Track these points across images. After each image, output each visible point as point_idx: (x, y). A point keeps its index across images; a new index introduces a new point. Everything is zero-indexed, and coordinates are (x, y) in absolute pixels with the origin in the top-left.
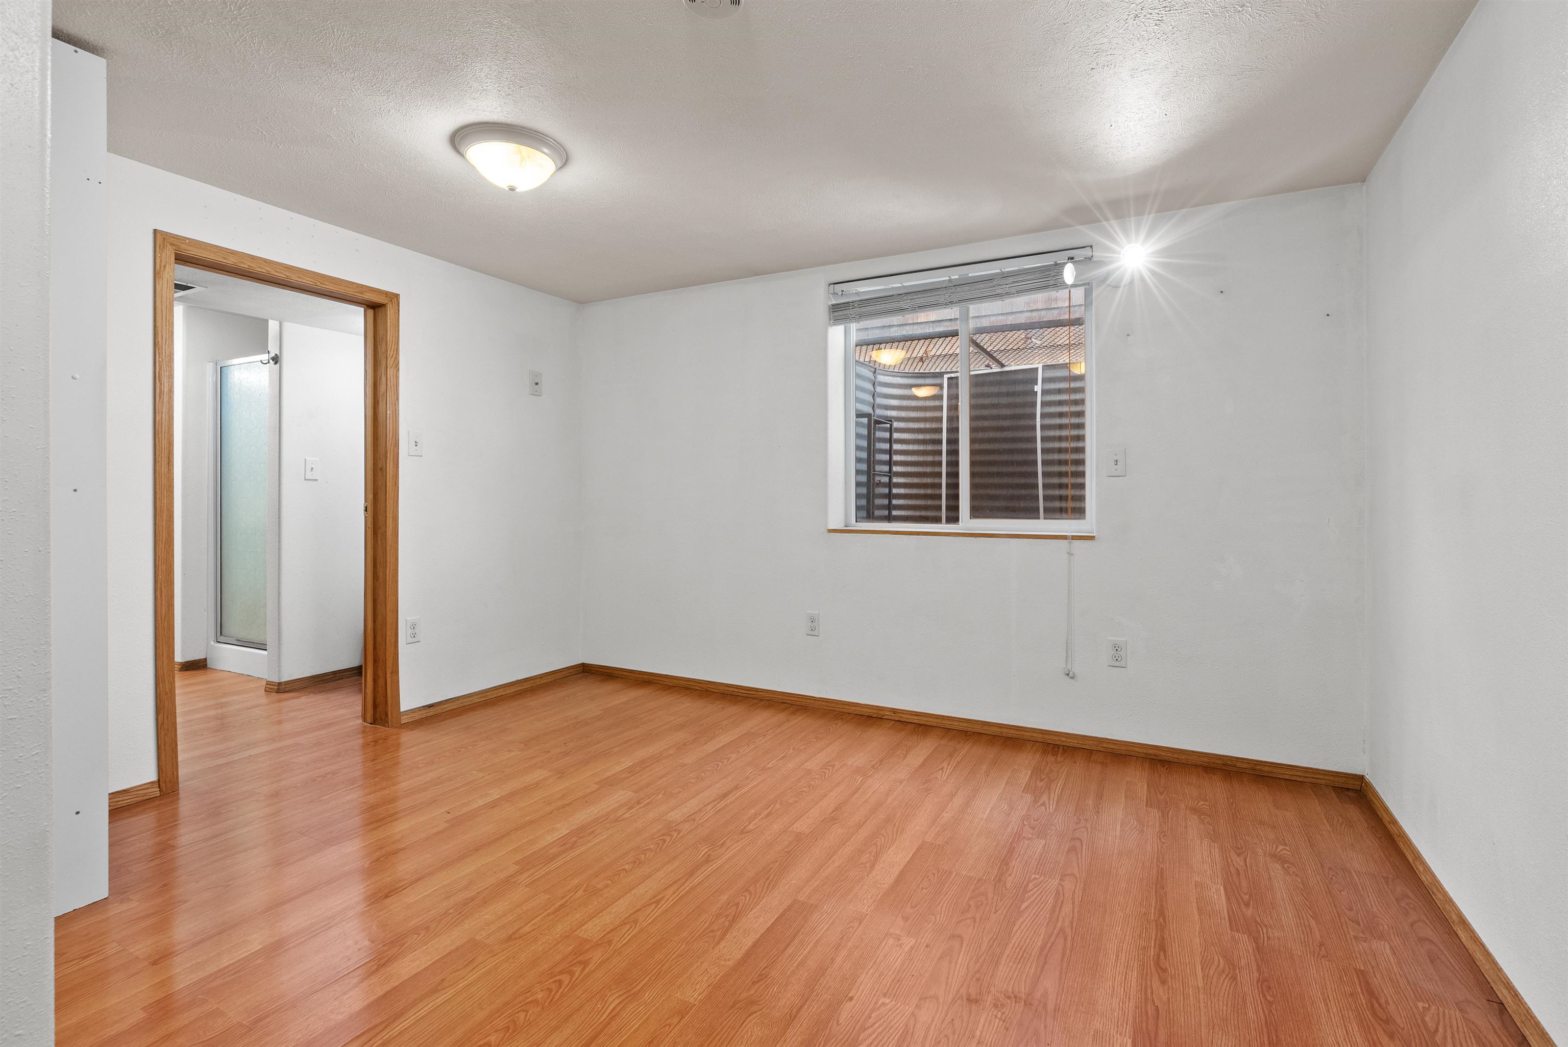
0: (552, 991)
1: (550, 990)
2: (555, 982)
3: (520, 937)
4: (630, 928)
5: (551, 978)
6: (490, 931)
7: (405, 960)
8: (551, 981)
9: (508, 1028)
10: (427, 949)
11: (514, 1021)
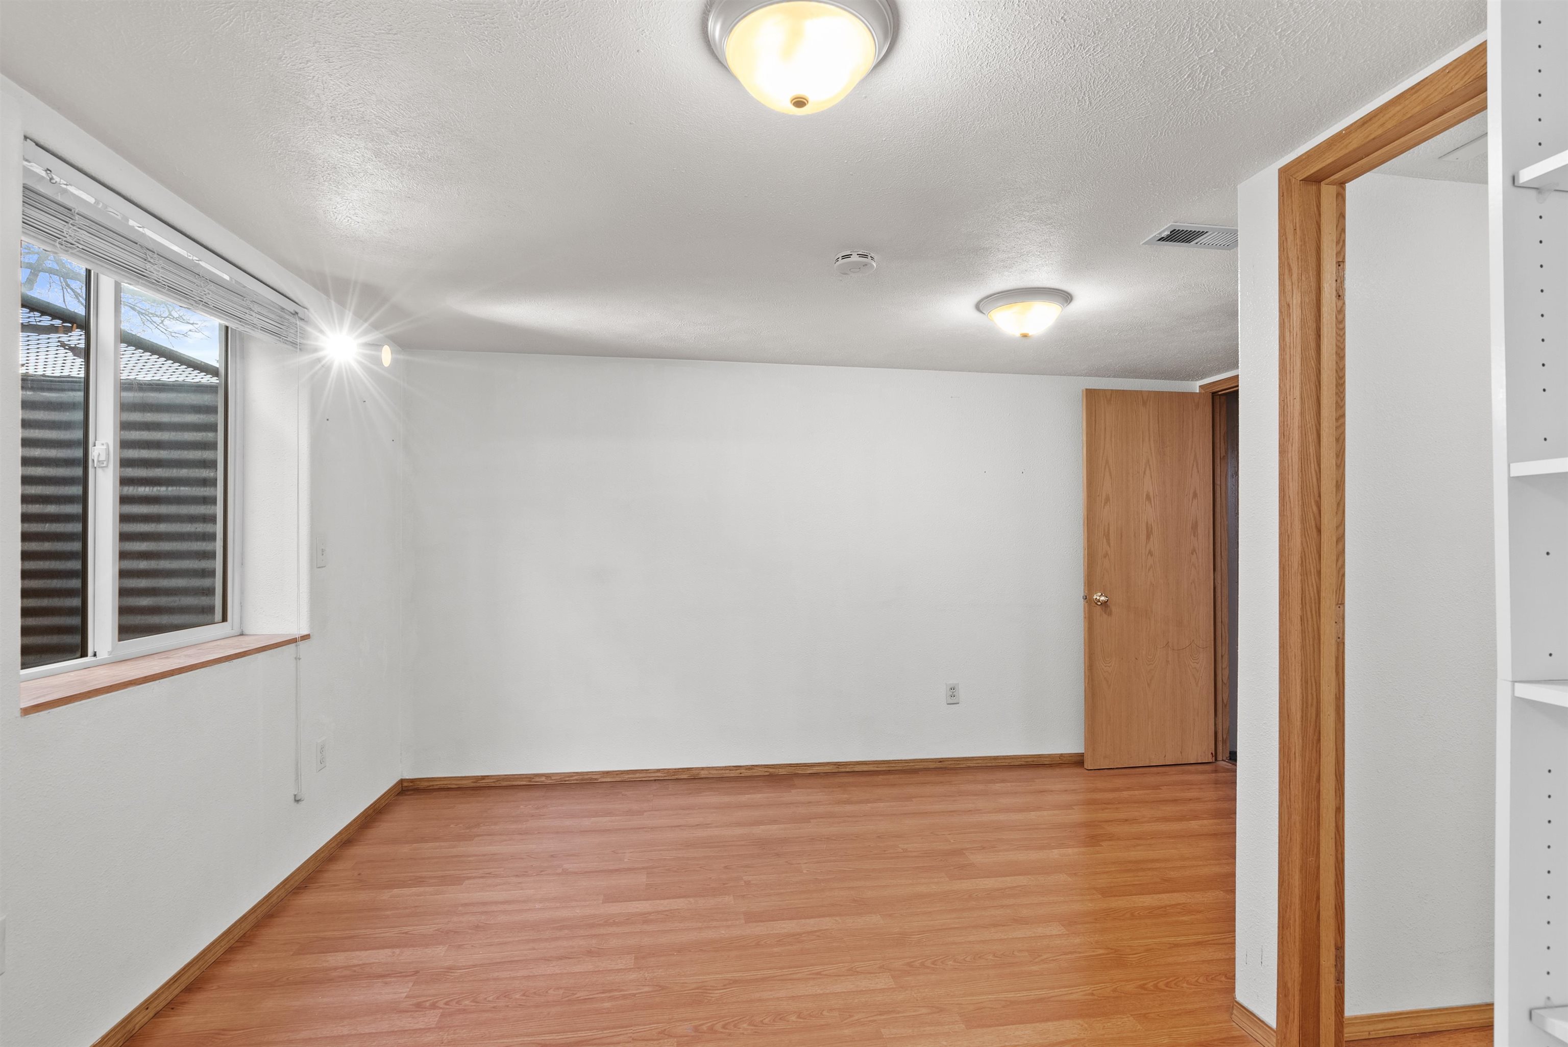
0: (942, 961)
1: (942, 962)
2: (936, 965)
3: (933, 1007)
4: (857, 968)
5: (937, 968)
6: (950, 1026)
7: (1026, 1042)
8: (938, 967)
9: (979, 957)
10: (1006, 1042)
11: (974, 959)
